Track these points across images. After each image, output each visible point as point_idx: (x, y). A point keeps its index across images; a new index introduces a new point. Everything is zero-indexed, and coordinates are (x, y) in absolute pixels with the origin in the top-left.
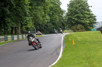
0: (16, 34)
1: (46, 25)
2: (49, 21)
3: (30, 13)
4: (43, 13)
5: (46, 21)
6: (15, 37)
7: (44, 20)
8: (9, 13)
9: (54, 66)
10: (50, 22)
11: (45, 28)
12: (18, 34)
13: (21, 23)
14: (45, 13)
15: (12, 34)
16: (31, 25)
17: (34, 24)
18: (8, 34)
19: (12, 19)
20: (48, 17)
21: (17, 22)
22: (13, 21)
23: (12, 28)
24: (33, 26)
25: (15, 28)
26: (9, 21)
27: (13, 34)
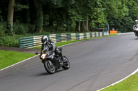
0: (82, 31)
1: (123, 20)
2: (128, 14)
3: (102, 3)
4: (120, 3)
5: (124, 14)
6: (81, 36)
7: (121, 12)
8: (73, 2)
9: (134, 75)
10: (129, 16)
11: (121, 24)
12: (85, 31)
13: (90, 17)
14: (123, 3)
15: (76, 30)
16: (102, 19)
17: (107, 18)
18: (72, 31)
19: (77, 11)
20: (126, 9)
21: (84, 15)
22: (79, 14)
23: (77, 23)
24: (105, 21)
25: (82, 23)
26: (74, 13)
27: (78, 31)
